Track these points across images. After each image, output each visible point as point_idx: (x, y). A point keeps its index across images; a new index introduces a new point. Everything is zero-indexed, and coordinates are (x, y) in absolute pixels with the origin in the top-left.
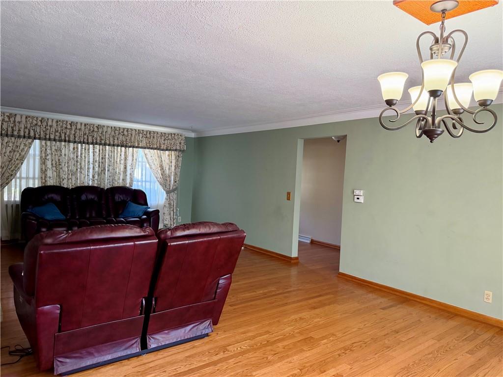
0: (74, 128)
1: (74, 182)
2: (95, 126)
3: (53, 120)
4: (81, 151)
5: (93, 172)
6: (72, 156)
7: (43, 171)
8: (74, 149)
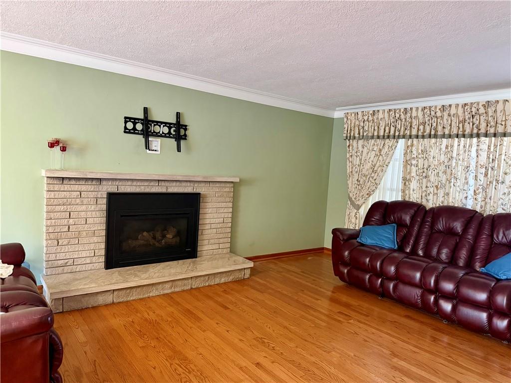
0: (446, 114)
1: (441, 199)
2: (480, 105)
3: (417, 109)
4: (458, 149)
5: (476, 184)
6: (443, 158)
7: (406, 181)
8: (447, 147)
